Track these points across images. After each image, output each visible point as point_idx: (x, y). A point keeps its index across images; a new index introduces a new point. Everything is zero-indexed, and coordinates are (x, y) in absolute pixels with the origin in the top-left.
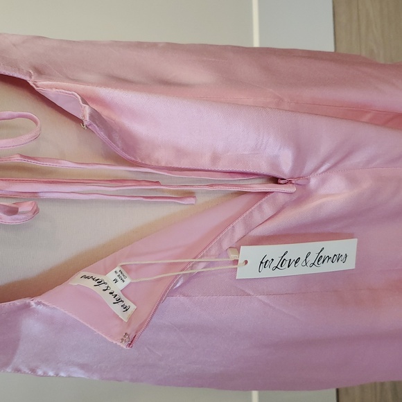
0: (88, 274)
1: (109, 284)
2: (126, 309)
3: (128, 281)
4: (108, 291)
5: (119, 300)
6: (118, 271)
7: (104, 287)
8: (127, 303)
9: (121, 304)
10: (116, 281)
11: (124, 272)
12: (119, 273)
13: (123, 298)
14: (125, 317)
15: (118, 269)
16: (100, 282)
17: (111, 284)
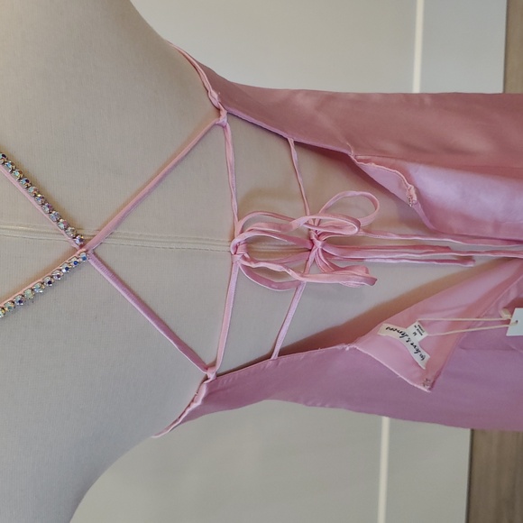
0: (392, 327)
1: (410, 336)
2: (423, 357)
3: (425, 335)
4: (410, 343)
5: (418, 351)
7: (406, 338)
8: (424, 353)
9: (419, 353)
10: (415, 334)
11: (421, 327)
12: (418, 327)
13: (420, 349)
14: (422, 364)
15: (417, 324)
16: (404, 335)
17: (411, 336)
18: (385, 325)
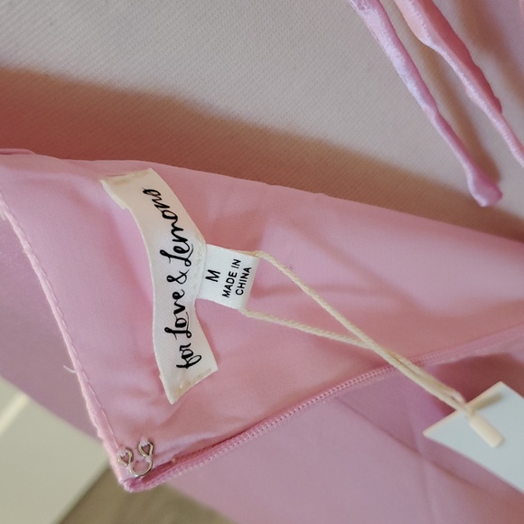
0: (169, 197)
1: (192, 271)
2: (188, 360)
4: (175, 287)
5: (181, 328)
6: (243, 265)
7: (176, 267)
8: (199, 345)
9: (182, 339)
10: (213, 276)
11: (250, 279)
12: (240, 272)
13: (194, 327)
14: (173, 382)
15: (247, 260)
16: (180, 251)
17: (197, 272)
18: (152, 176)
